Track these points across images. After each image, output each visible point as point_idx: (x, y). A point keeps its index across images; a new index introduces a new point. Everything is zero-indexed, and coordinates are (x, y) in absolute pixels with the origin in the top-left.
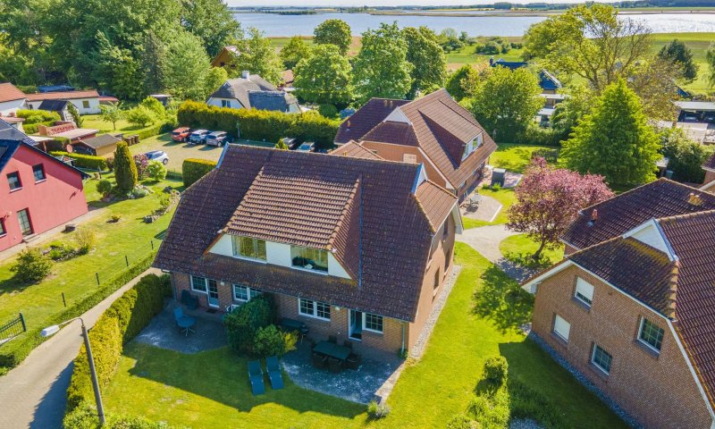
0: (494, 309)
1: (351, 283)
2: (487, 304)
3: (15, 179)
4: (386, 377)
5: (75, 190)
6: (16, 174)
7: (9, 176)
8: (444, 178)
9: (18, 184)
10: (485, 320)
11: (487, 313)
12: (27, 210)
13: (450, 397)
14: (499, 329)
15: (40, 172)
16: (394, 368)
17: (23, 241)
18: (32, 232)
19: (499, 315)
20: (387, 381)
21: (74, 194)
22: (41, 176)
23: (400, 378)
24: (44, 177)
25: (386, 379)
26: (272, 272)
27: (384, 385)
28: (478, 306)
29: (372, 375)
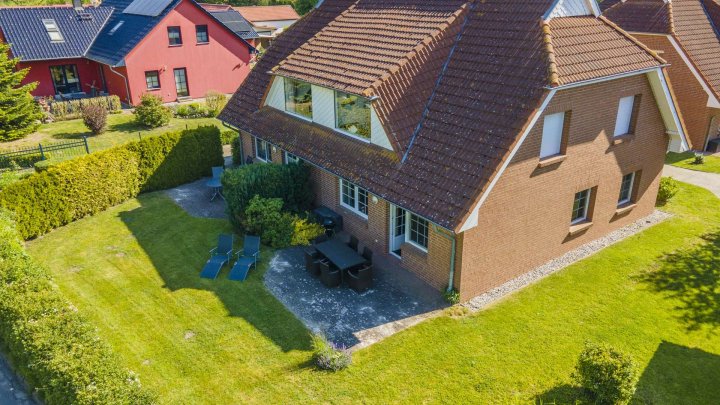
0: (697, 286)
1: (393, 157)
2: (687, 275)
3: (176, 35)
4: (394, 317)
5: (241, 62)
6: (177, 29)
7: (170, 29)
8: (706, 88)
9: (179, 41)
10: (660, 295)
11: (677, 287)
12: (185, 69)
13: (476, 388)
14: (685, 318)
15: (204, 34)
16: (420, 311)
17: (176, 100)
18: (188, 94)
19: (701, 298)
20: (390, 324)
21: (238, 66)
22: (205, 38)
23: (416, 327)
24: (208, 40)
25: (391, 320)
26: (312, 132)
27: (381, 327)
28: (662, 273)
29: (376, 308)
